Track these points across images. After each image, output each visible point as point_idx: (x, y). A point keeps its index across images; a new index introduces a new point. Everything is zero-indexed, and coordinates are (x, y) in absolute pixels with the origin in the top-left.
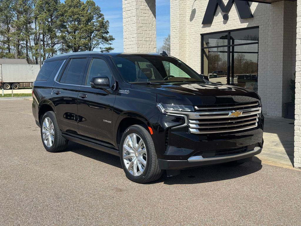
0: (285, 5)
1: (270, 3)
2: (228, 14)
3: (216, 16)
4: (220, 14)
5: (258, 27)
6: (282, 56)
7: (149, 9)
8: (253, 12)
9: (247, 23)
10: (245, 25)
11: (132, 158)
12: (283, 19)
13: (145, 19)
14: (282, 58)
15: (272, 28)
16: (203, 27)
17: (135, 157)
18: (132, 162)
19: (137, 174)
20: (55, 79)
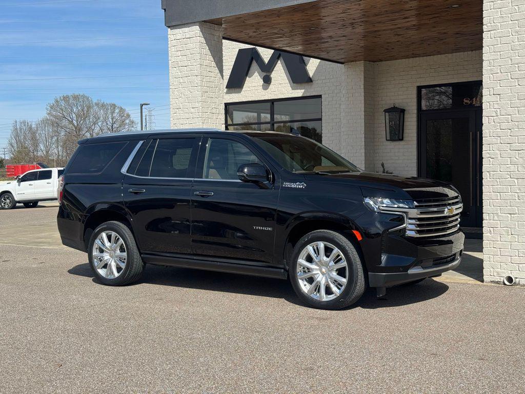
0: (365, 67)
1: (342, 63)
2: (270, 75)
3: (250, 77)
4: (256, 74)
5: (320, 96)
6: (363, 140)
7: (215, 66)
8: (311, 74)
9: (303, 91)
10: (299, 93)
11: (316, 276)
12: (362, 87)
13: (211, 80)
14: (364, 143)
15: (347, 99)
16: (227, 93)
17: (321, 275)
18: (317, 282)
19: (325, 298)
20: (124, 170)
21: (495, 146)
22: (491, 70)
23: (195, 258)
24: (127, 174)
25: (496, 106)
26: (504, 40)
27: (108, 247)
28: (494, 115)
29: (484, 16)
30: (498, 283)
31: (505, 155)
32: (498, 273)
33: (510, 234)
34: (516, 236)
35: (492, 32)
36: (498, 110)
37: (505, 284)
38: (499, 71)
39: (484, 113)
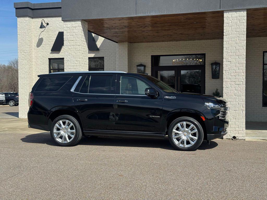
0: (128, 45)
1: (117, 43)
5: (103, 58)
8: (98, 47)
9: (94, 54)
10: (92, 55)
11: (182, 137)
13: (84, 48)
16: (51, 53)
18: (183, 139)
19: (187, 146)
20: (72, 90)
21: (229, 83)
22: (227, 51)
23: (115, 131)
24: (75, 92)
25: (229, 66)
26: (233, 39)
27: (64, 128)
28: (228, 70)
29: (224, 29)
30: (229, 139)
31: (233, 86)
32: (229, 135)
33: (235, 118)
34: (237, 120)
35: (227, 36)
36: (230, 68)
37: (232, 139)
38: (230, 52)
39: (224, 69)
